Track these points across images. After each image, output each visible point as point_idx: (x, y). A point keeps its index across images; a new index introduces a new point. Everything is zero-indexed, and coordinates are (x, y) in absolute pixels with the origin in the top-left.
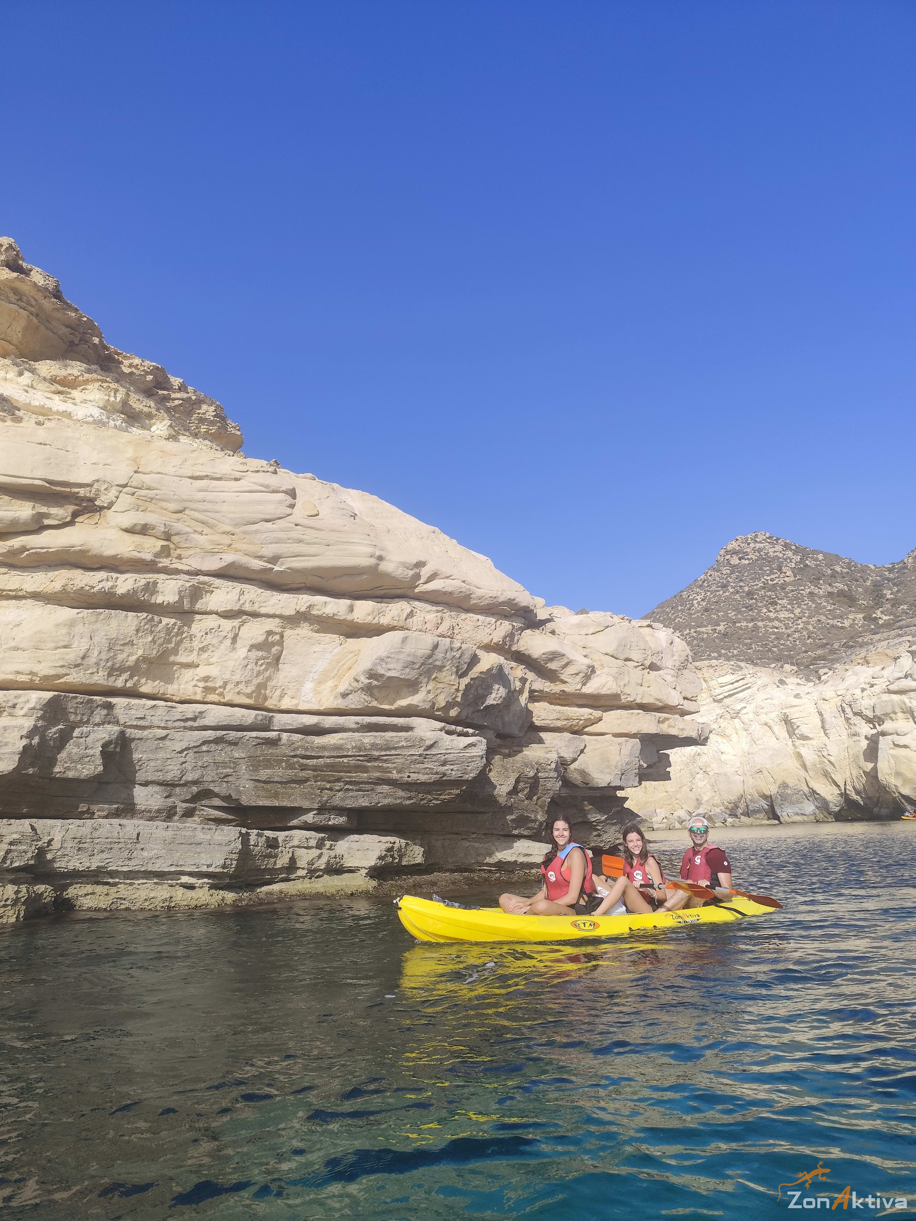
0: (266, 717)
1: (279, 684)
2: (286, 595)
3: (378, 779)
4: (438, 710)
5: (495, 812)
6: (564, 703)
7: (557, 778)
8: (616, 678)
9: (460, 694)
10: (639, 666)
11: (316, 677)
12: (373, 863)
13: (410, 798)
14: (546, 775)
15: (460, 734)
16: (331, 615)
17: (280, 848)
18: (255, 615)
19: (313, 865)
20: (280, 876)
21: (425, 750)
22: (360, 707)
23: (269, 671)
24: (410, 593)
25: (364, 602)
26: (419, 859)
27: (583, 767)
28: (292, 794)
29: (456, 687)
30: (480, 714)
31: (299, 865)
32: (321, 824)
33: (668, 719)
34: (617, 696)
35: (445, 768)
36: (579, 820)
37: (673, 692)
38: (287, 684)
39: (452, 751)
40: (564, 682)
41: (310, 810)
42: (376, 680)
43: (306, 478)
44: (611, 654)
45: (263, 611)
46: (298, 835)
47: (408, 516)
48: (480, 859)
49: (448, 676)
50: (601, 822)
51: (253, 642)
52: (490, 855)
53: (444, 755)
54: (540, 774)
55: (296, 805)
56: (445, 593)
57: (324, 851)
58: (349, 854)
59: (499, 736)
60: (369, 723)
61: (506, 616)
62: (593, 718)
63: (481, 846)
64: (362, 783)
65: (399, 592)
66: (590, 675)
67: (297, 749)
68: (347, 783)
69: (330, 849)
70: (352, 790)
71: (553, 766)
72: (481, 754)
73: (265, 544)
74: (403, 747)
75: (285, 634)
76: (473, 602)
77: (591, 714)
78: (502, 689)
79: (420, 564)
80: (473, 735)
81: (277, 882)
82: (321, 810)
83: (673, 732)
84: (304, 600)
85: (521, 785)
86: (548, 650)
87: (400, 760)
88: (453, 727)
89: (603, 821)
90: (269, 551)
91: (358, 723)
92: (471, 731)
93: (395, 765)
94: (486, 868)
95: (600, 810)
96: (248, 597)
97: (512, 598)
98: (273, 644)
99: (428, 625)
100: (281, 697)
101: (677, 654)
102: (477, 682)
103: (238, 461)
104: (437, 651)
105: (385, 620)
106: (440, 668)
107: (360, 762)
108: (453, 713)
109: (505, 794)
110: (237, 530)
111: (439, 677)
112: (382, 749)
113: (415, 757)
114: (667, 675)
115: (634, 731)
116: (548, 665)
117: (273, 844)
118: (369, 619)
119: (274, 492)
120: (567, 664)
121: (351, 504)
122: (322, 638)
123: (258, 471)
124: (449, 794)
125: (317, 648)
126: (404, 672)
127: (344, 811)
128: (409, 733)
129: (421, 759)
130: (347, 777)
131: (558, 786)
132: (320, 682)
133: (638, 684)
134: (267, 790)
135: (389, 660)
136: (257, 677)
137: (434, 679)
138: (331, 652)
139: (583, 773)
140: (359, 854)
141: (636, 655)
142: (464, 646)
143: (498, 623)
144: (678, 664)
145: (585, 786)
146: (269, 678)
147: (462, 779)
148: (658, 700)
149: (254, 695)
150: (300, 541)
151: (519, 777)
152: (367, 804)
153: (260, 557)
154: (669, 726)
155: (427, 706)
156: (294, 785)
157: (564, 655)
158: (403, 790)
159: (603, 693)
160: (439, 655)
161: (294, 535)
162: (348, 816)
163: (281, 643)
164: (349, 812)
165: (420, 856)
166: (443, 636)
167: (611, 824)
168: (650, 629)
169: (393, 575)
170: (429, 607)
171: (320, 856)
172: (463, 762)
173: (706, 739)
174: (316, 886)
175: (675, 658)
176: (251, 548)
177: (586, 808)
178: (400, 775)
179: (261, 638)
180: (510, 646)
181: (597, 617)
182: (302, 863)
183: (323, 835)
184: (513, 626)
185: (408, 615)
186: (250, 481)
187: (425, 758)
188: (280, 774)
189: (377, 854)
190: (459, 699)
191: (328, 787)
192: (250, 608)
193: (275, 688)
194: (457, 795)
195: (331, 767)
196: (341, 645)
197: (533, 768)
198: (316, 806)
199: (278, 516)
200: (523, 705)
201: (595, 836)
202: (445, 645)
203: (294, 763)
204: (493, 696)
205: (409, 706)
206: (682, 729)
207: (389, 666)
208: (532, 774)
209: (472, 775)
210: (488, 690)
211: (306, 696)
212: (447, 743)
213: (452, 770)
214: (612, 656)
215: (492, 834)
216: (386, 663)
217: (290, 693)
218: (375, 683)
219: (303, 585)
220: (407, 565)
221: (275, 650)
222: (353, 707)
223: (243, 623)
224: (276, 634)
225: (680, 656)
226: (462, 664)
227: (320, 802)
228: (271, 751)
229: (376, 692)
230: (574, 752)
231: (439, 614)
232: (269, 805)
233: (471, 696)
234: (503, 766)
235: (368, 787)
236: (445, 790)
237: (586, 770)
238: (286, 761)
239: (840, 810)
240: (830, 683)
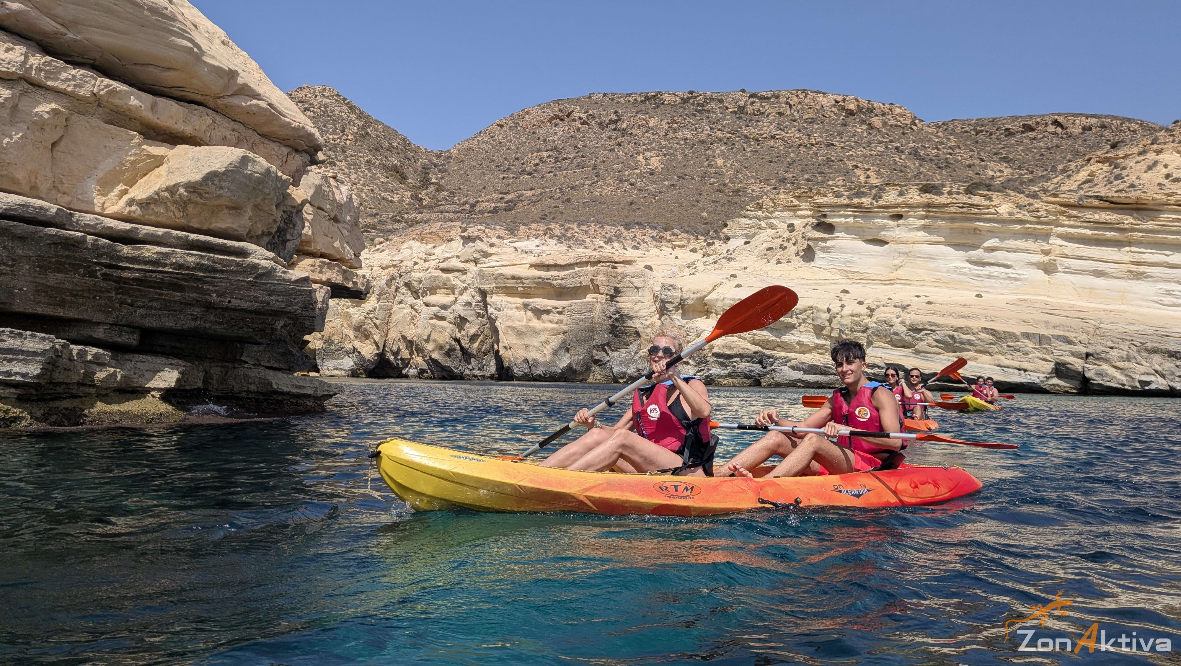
1: (50, 175)
2: (82, 72)
3: (193, 300)
8: (311, 225)
10: (327, 216)
11: (102, 176)
12: (169, 386)
16: (133, 108)
17: (74, 363)
18: (39, 86)
20: (70, 392)
23: (43, 157)
24: (211, 103)
25: (166, 101)
28: (83, 304)
31: (90, 381)
32: (110, 340)
33: (346, 271)
34: (309, 243)
35: (271, 298)
37: (348, 247)
38: (60, 176)
39: (281, 282)
41: (102, 324)
45: (50, 84)
46: (90, 350)
48: (251, 387)
49: (269, 205)
51: (36, 118)
53: (274, 284)
55: (85, 317)
56: (249, 113)
57: (117, 369)
58: (135, 374)
60: (196, 241)
61: (297, 151)
63: (254, 375)
64: (172, 302)
67: (102, 256)
68: (153, 300)
70: (155, 308)
74: (231, 271)
75: (72, 119)
79: (233, 74)
81: (64, 398)
82: (114, 326)
83: (348, 284)
84: (103, 83)
87: (224, 285)
90: (66, 11)
93: (217, 288)
96: (35, 62)
98: (56, 126)
100: (49, 190)
101: (353, 210)
102: (286, 215)
105: (186, 128)
106: (265, 196)
107: (176, 281)
111: (262, 204)
112: (206, 271)
113: (242, 284)
114: (343, 228)
115: (324, 279)
118: (171, 122)
122: (118, 133)
124: (263, 323)
125: (109, 142)
126: (236, 193)
127: (139, 329)
128: (241, 259)
129: (248, 286)
130: (156, 293)
132: (105, 182)
133: (325, 234)
134: (51, 297)
135: (224, 177)
137: (256, 206)
138: (126, 151)
141: (326, 206)
143: (291, 156)
144: (353, 219)
146: (42, 166)
147: (284, 310)
148: (337, 251)
149: (24, 182)
153: (55, 18)
154: (345, 279)
155: (245, 232)
158: (217, 315)
162: (138, 335)
163: (64, 126)
164: (144, 332)
168: (335, 181)
169: (204, 78)
172: (291, 294)
173: (368, 294)
175: (352, 213)
178: (219, 299)
179: (46, 117)
182: (93, 380)
185: (210, 128)
187: (253, 286)
188: (73, 281)
190: (273, 230)
191: (130, 301)
192: (35, 76)
193: (45, 178)
195: (139, 281)
196: (140, 145)
198: (111, 321)
203: (96, 270)
207: (223, 184)
211: (84, 195)
212: (279, 274)
213: (277, 301)
214: (310, 203)
215: (260, 365)
216: (220, 180)
217: (61, 187)
218: (199, 198)
220: (221, 73)
221: (56, 133)
222: (152, 218)
223: (25, 93)
224: (63, 115)
227: (116, 316)
228: (68, 253)
229: (190, 207)
231: (236, 133)
235: (178, 307)
236: (259, 319)
238: (85, 267)
239: (374, 369)
240: (386, 252)
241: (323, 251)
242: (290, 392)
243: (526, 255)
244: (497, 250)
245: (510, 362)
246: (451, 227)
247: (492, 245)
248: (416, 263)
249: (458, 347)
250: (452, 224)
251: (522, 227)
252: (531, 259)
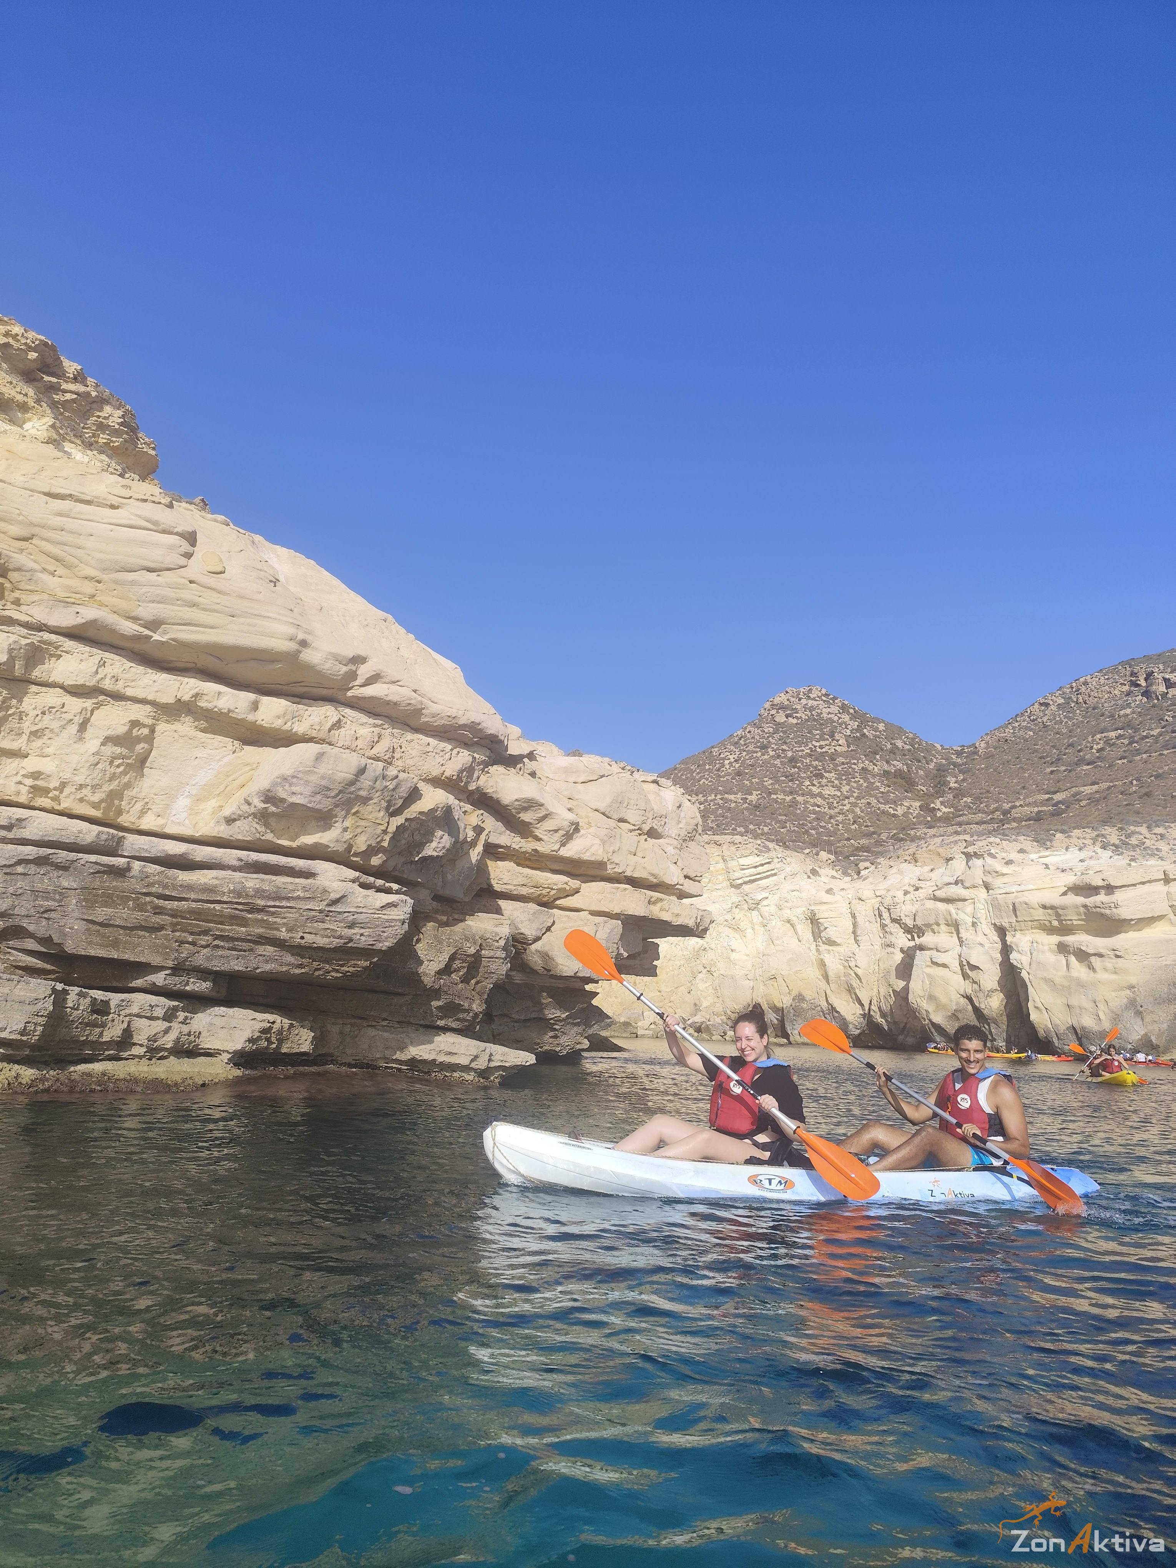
0: (113, 837)
1: (142, 795)
2: (165, 676)
3: (260, 936)
4: (356, 855)
5: (417, 995)
6: (535, 866)
7: (505, 959)
8: (604, 842)
9: (387, 838)
10: (635, 830)
11: (194, 792)
12: (239, 1047)
13: (301, 966)
14: (492, 953)
15: (379, 890)
16: (226, 711)
17: (111, 1016)
18: (117, 697)
19: (156, 1042)
20: (107, 1053)
21: (328, 905)
22: (249, 838)
23: (128, 776)
24: (339, 696)
25: (274, 699)
26: (306, 1047)
27: (546, 949)
28: (138, 945)
29: (384, 828)
30: (413, 866)
31: (135, 1040)
32: (175, 988)
33: (661, 900)
34: (602, 865)
35: (353, 931)
36: (534, 1015)
37: (673, 867)
38: (153, 796)
39: (364, 910)
40: (539, 839)
41: (161, 968)
42: (274, 805)
43: (215, 521)
44: (602, 810)
45: (129, 692)
46: (140, 1000)
47: (353, 594)
48: (387, 1053)
49: (374, 812)
50: (560, 1021)
51: (110, 733)
52: (402, 1049)
53: (354, 914)
54: (483, 952)
55: (142, 959)
56: (388, 703)
57: (175, 1025)
58: (209, 1031)
59: (437, 898)
60: (256, 861)
61: (466, 745)
62: (568, 888)
63: (391, 1036)
64: (238, 939)
65: (324, 692)
66: (573, 834)
67: (152, 884)
68: (217, 937)
69: (183, 1023)
70: (223, 947)
71: (502, 943)
72: (402, 917)
73: (144, 601)
74: (298, 898)
75: (158, 728)
76: (424, 719)
77: (566, 883)
78: (446, 837)
79: (358, 660)
80: (398, 892)
81: (101, 1060)
82: (177, 970)
83: (666, 917)
84: (188, 686)
85: (457, 964)
86: (523, 796)
87: (292, 915)
88: (372, 879)
89: (564, 1020)
90: (148, 611)
91: (241, 860)
92: (395, 886)
93: (285, 921)
94: (394, 1065)
95: (561, 1005)
96: (110, 671)
97: (477, 721)
98: (138, 740)
99: (359, 742)
100: (143, 813)
101: (684, 822)
102: (414, 825)
103: (118, 483)
104: (364, 776)
105: (300, 728)
106: (365, 800)
107: (237, 912)
108: (376, 861)
109: (433, 973)
110: (105, 577)
111: (362, 812)
112: (269, 898)
113: (313, 913)
114: (669, 845)
115: (617, 910)
116: (520, 815)
117: (101, 1009)
118: (278, 724)
119: (164, 532)
120: (545, 817)
121: (276, 566)
122: (208, 741)
123: (145, 501)
124: (354, 966)
125: (201, 753)
126: (313, 799)
127: (210, 974)
128: (309, 881)
129: (321, 916)
130: (218, 929)
131: (505, 969)
132: (198, 800)
133: (630, 853)
134: (103, 936)
135: (294, 780)
136: (110, 780)
137: (354, 814)
138: (219, 760)
139: (545, 956)
140: (222, 1033)
141: (633, 817)
142: (402, 776)
143: (455, 751)
144: (683, 833)
145: (545, 972)
146: (128, 786)
147: (374, 947)
148: (653, 875)
149: (103, 805)
150: (194, 605)
151: (455, 953)
152: (241, 969)
153: (135, 619)
154: (661, 909)
155: (341, 848)
156: (143, 933)
157: (542, 805)
158: (292, 955)
159: (585, 858)
160: (365, 782)
161: (186, 595)
162: (214, 982)
163: (150, 739)
164: (216, 976)
165: (308, 1042)
166: (377, 759)
167: (573, 1024)
168: (655, 785)
169: (318, 668)
170: (364, 718)
171: (167, 1031)
172: (377, 926)
173: (706, 930)
174: (157, 1070)
175: (681, 825)
176: (123, 604)
177: (544, 1001)
178: (290, 935)
179: (122, 730)
180: (467, 783)
181: (591, 762)
182: (141, 1037)
183: (176, 1003)
184: (474, 758)
185: (333, 726)
186: (131, 512)
187: (327, 916)
188: (124, 916)
189: (247, 1034)
190: (385, 844)
191: (190, 940)
192: (111, 686)
193: (134, 799)
194: (365, 968)
195: (197, 914)
196: (234, 752)
197: (475, 943)
198: (170, 964)
199: (166, 566)
200: (474, 861)
201: (551, 1037)
202: (375, 770)
203: (145, 903)
204: (434, 844)
205: (316, 845)
206: (677, 915)
207: (294, 789)
208: (472, 951)
209: (387, 944)
210: (428, 836)
211: (177, 816)
212: (359, 900)
213: (362, 935)
214: (604, 814)
215: (409, 1023)
216: (291, 785)
217: (155, 809)
218: (273, 809)
219: (192, 665)
220: (340, 659)
221: (140, 747)
222: (240, 837)
223: (98, 706)
224: (145, 726)
225: (688, 824)
226: (395, 799)
227: (176, 958)
228: (114, 883)
229: (272, 821)
230: (538, 929)
231: (377, 730)
232: (105, 956)
233: (403, 842)
234: (436, 937)
235: (246, 946)
236: (348, 961)
237: (550, 954)
238: (134, 900)
239: (860, 1034)
240: (870, 880)
241: (628, 873)
242: (434, 1060)
243: (1063, 875)
244: (1017, 869)
245: (1047, 1031)
246: (956, 842)
247: (1009, 862)
248: (906, 893)
249: (970, 1007)
250: (957, 838)
251: (1059, 835)
252: (1070, 879)
